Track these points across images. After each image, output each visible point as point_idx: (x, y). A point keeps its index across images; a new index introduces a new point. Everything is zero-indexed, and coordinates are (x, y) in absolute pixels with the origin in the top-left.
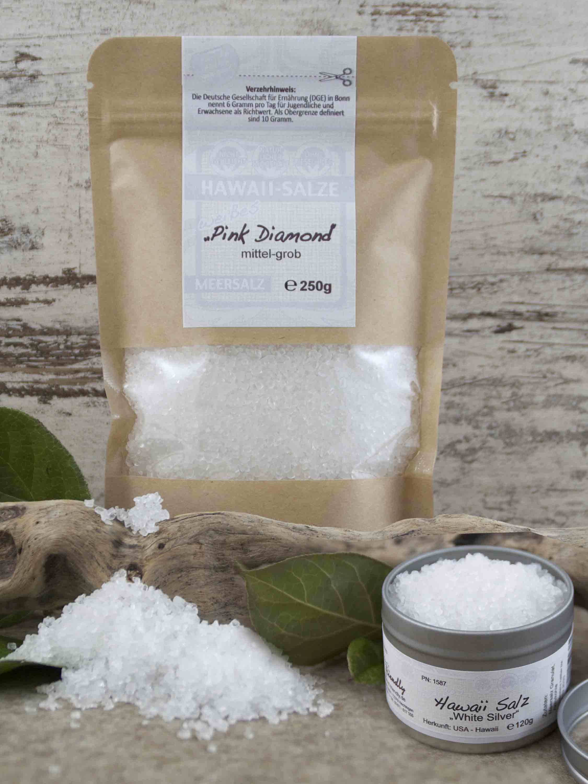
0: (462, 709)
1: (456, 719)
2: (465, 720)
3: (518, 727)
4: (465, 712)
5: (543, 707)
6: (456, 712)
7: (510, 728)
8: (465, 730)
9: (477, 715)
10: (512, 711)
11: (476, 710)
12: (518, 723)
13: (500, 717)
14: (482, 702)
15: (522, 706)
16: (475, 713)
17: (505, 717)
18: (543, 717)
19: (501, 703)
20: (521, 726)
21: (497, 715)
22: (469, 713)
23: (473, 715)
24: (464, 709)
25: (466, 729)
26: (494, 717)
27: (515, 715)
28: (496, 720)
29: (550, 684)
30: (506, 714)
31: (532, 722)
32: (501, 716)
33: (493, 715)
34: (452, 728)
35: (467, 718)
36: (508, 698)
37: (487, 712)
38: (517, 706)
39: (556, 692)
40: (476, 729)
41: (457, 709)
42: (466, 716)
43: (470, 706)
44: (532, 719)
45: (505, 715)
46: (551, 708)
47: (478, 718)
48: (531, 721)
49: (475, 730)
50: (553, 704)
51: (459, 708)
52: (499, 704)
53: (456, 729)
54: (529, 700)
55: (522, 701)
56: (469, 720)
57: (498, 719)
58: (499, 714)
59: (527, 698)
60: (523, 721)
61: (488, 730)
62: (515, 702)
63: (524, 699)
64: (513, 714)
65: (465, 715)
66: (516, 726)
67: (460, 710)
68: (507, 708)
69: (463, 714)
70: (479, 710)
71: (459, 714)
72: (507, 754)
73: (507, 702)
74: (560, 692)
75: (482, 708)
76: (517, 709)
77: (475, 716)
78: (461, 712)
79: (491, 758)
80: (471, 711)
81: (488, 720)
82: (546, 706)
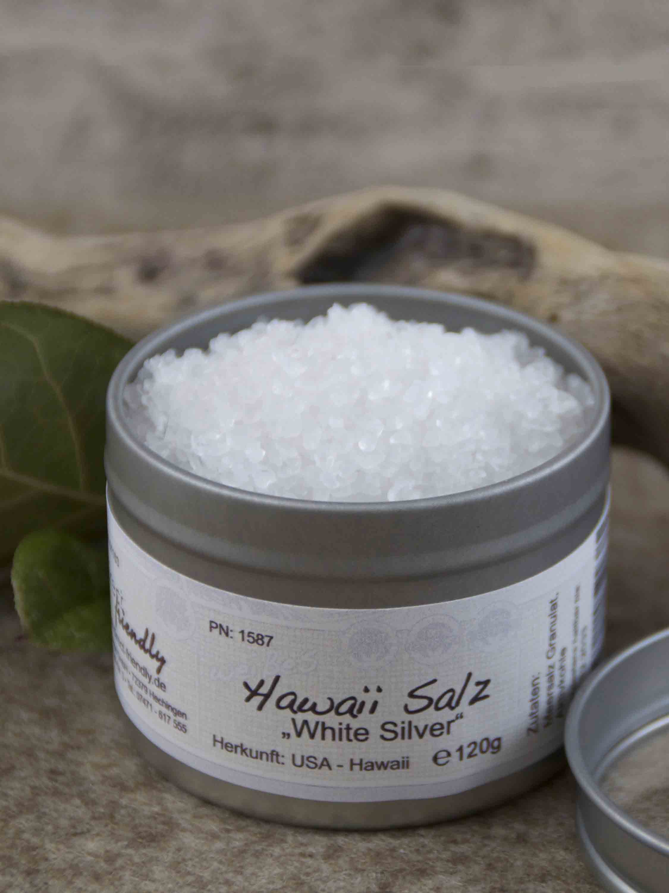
0: (313, 708)
1: (299, 734)
2: (323, 738)
3: (461, 758)
4: (321, 718)
5: (527, 708)
6: (300, 717)
7: (440, 761)
8: (322, 765)
9: (355, 724)
10: (446, 715)
11: (350, 711)
12: (460, 749)
13: (414, 732)
14: (366, 690)
15: (473, 701)
16: (347, 719)
17: (428, 732)
18: (528, 734)
19: (417, 693)
20: (470, 755)
21: (406, 726)
22: (331, 720)
23: (344, 726)
24: (319, 709)
25: (326, 763)
26: (398, 730)
27: (452, 725)
28: (403, 738)
29: (546, 647)
30: (430, 725)
31: (499, 747)
32: (416, 727)
33: (395, 725)
34: (288, 761)
35: (328, 733)
36: (435, 681)
37: (380, 716)
38: (458, 703)
39: (562, 668)
40: (352, 764)
41: (301, 709)
42: (324, 729)
43: (336, 702)
44: (499, 739)
45: (426, 727)
46: (550, 710)
47: (356, 734)
48: (496, 744)
49: (347, 766)
50: (555, 701)
51: (306, 707)
52: (412, 695)
53: (298, 762)
54: (490, 686)
55: (472, 690)
56: (334, 739)
57: (410, 737)
58: (410, 723)
59: (486, 683)
60: (475, 743)
61: (383, 766)
62: (452, 690)
63: (478, 684)
64: (449, 723)
65: (323, 724)
66: (455, 755)
67: (310, 713)
68: (433, 707)
69: (317, 723)
70: (360, 711)
71: (306, 722)
72: (433, 832)
73: (434, 692)
74: (574, 671)
75: (368, 707)
76: (458, 710)
77: (348, 728)
78: (311, 717)
79: (391, 840)
80: (338, 714)
81: (382, 737)
82: (535, 704)
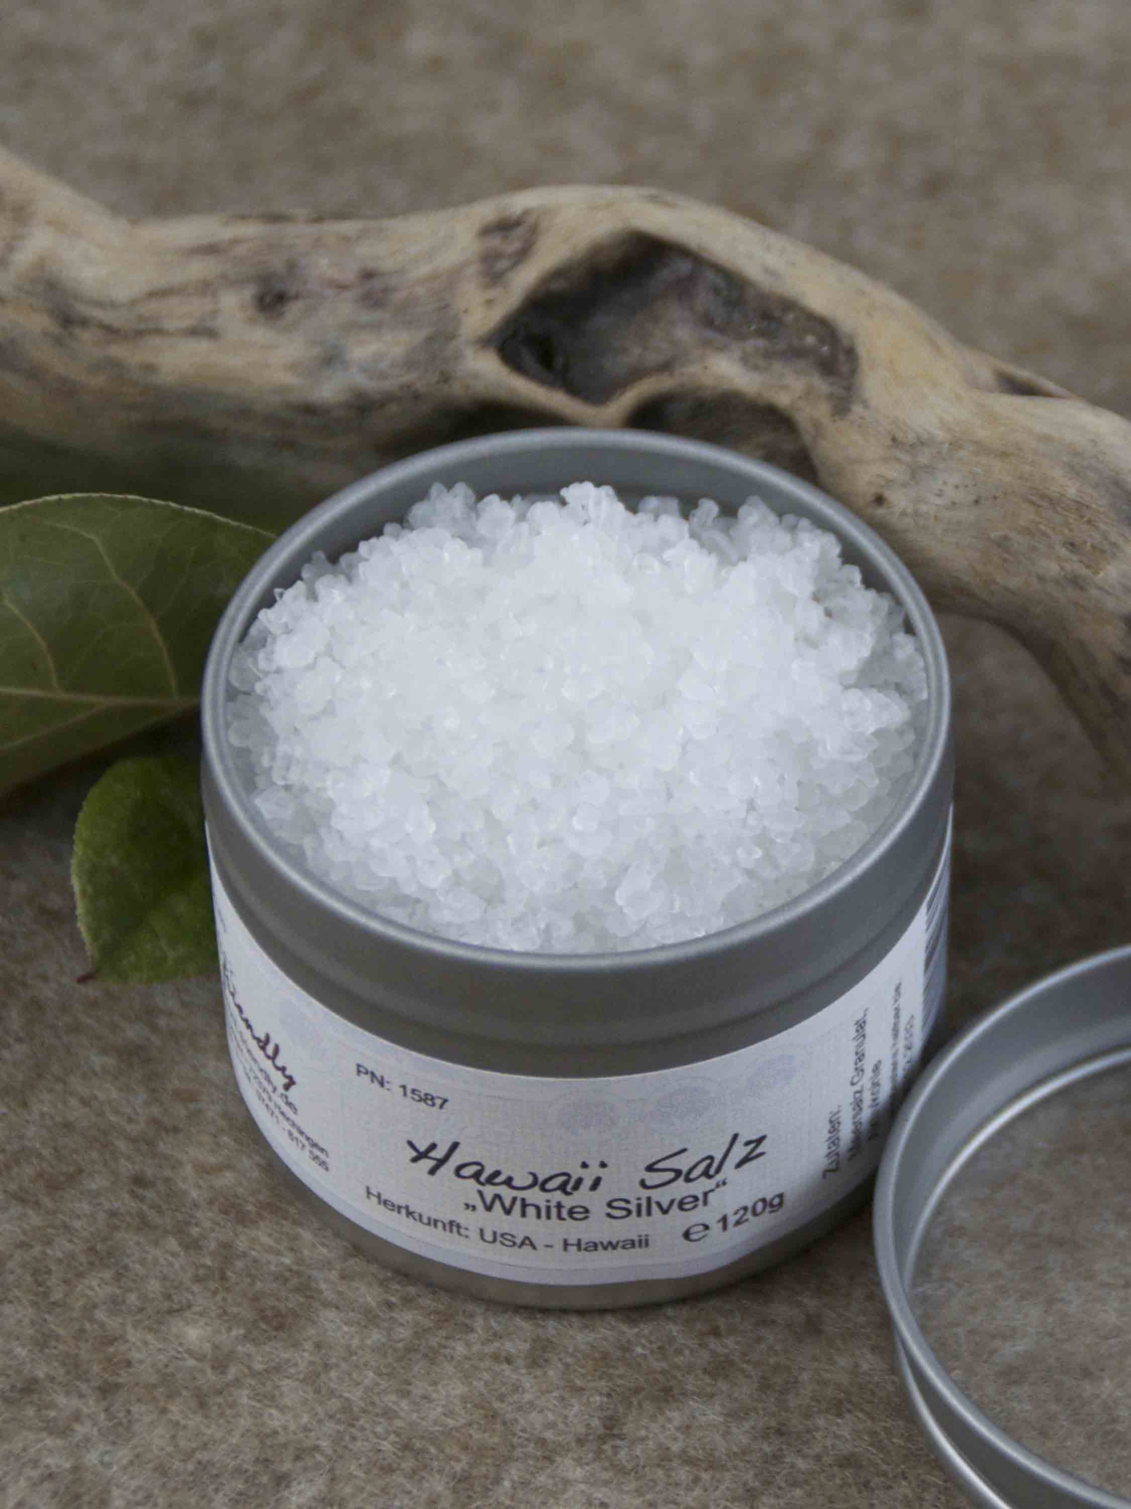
0: (509, 1182)
1: (489, 1208)
2: (524, 1214)
3: (725, 1228)
4: (520, 1194)
5: (822, 1149)
6: (489, 1191)
7: (693, 1237)
8: (523, 1243)
9: (568, 1202)
10: (699, 1187)
11: (562, 1188)
12: (724, 1220)
13: (654, 1207)
14: (585, 1165)
15: (739, 1165)
16: (558, 1196)
17: (675, 1206)
18: (824, 1176)
19: (656, 1167)
20: (738, 1223)
21: (644, 1203)
22: (535, 1196)
23: (553, 1204)
24: (516, 1183)
25: (527, 1242)
26: (633, 1207)
27: (710, 1196)
28: (639, 1214)
29: (851, 1072)
30: (678, 1198)
31: (781, 1204)
32: (659, 1204)
33: (627, 1202)
34: (474, 1235)
35: (531, 1211)
36: (684, 1150)
37: (605, 1193)
38: (718, 1170)
39: (876, 1084)
40: (566, 1244)
41: (490, 1180)
42: (524, 1205)
43: (541, 1178)
44: (781, 1196)
45: (672, 1202)
46: (857, 1132)
47: (571, 1212)
48: (776, 1201)
49: (559, 1246)
50: (865, 1127)
51: (498, 1180)
52: (650, 1168)
53: (489, 1237)
54: (763, 1144)
55: (739, 1151)
56: (539, 1216)
57: (649, 1213)
58: (649, 1199)
59: (760, 1141)
60: (745, 1209)
61: (611, 1245)
62: (711, 1158)
63: (748, 1143)
64: (706, 1194)
65: (523, 1200)
66: (716, 1227)
67: (504, 1187)
68: (682, 1178)
69: (514, 1200)
70: (576, 1187)
71: (497, 1197)
72: (685, 1312)
73: (683, 1163)
74: (894, 1077)
75: (587, 1183)
76: (719, 1177)
77: (559, 1206)
78: (507, 1194)
79: (624, 1328)
80: (543, 1189)
81: (609, 1215)
82: (834, 1141)
